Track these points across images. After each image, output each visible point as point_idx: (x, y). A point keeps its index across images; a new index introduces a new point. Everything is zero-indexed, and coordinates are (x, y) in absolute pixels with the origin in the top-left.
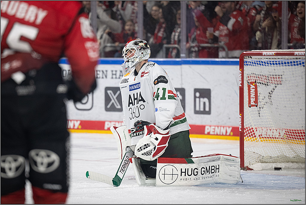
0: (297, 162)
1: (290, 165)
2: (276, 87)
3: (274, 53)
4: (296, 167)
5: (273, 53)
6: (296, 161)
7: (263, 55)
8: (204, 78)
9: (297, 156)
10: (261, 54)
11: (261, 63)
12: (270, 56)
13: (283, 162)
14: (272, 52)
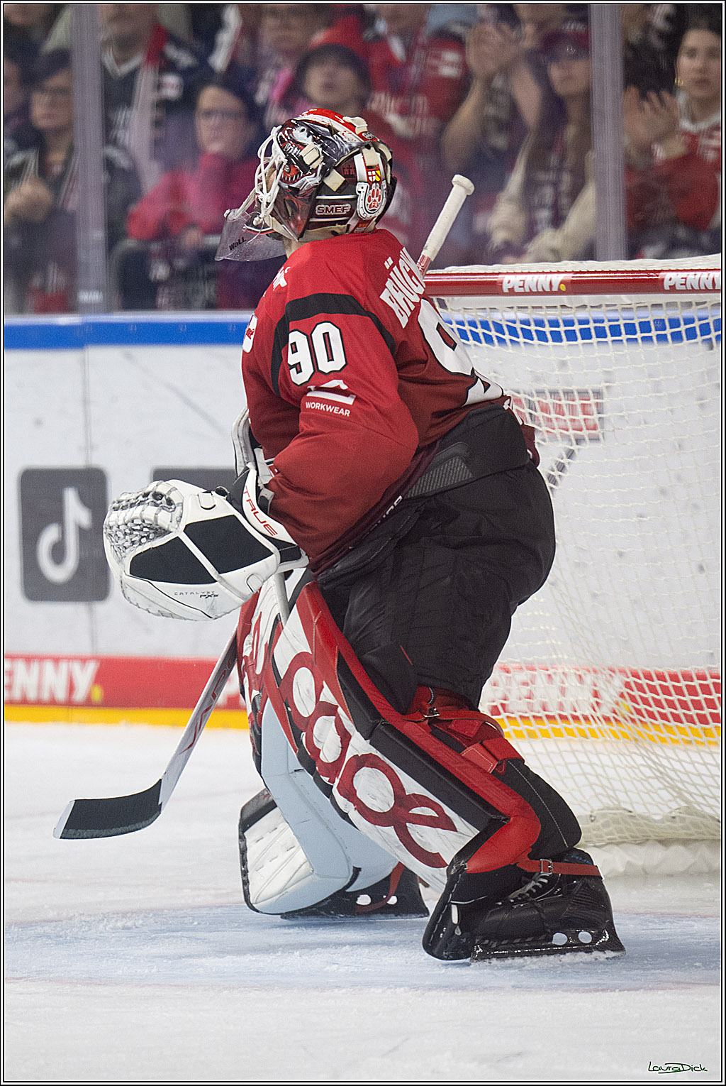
0: (685, 842)
1: (653, 856)
2: (571, 454)
3: (561, 277)
4: (681, 869)
5: (557, 279)
6: (682, 834)
7: (506, 291)
8: (204, 415)
9: (689, 810)
10: (492, 288)
11: (493, 333)
12: (538, 293)
13: (618, 844)
14: (549, 276)
